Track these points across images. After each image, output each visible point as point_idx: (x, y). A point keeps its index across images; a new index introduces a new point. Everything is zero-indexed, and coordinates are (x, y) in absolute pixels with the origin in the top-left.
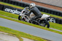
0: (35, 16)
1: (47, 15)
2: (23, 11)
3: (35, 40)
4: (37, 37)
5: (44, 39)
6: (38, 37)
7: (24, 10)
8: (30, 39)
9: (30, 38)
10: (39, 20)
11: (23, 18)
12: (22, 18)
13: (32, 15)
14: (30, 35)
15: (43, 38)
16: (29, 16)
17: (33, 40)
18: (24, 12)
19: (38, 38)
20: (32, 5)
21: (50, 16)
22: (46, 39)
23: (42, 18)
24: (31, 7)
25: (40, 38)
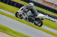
13: (29, 13)
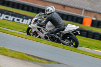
0: (54, 27)
1: (75, 26)
2: (34, 19)
3: (13, 57)
4: (16, 52)
5: (29, 55)
6: (19, 52)
7: (36, 18)
8: (5, 55)
9: (5, 53)
10: (62, 35)
11: (35, 31)
12: (33, 31)
14: (5, 49)
15: (26, 54)
16: (45, 28)
17: (10, 57)
18: (36, 21)
19: (19, 54)
20: (49, 10)
21: (78, 27)
22: (31, 56)
23: (65, 30)
24: (48, 13)
25: (21, 53)
